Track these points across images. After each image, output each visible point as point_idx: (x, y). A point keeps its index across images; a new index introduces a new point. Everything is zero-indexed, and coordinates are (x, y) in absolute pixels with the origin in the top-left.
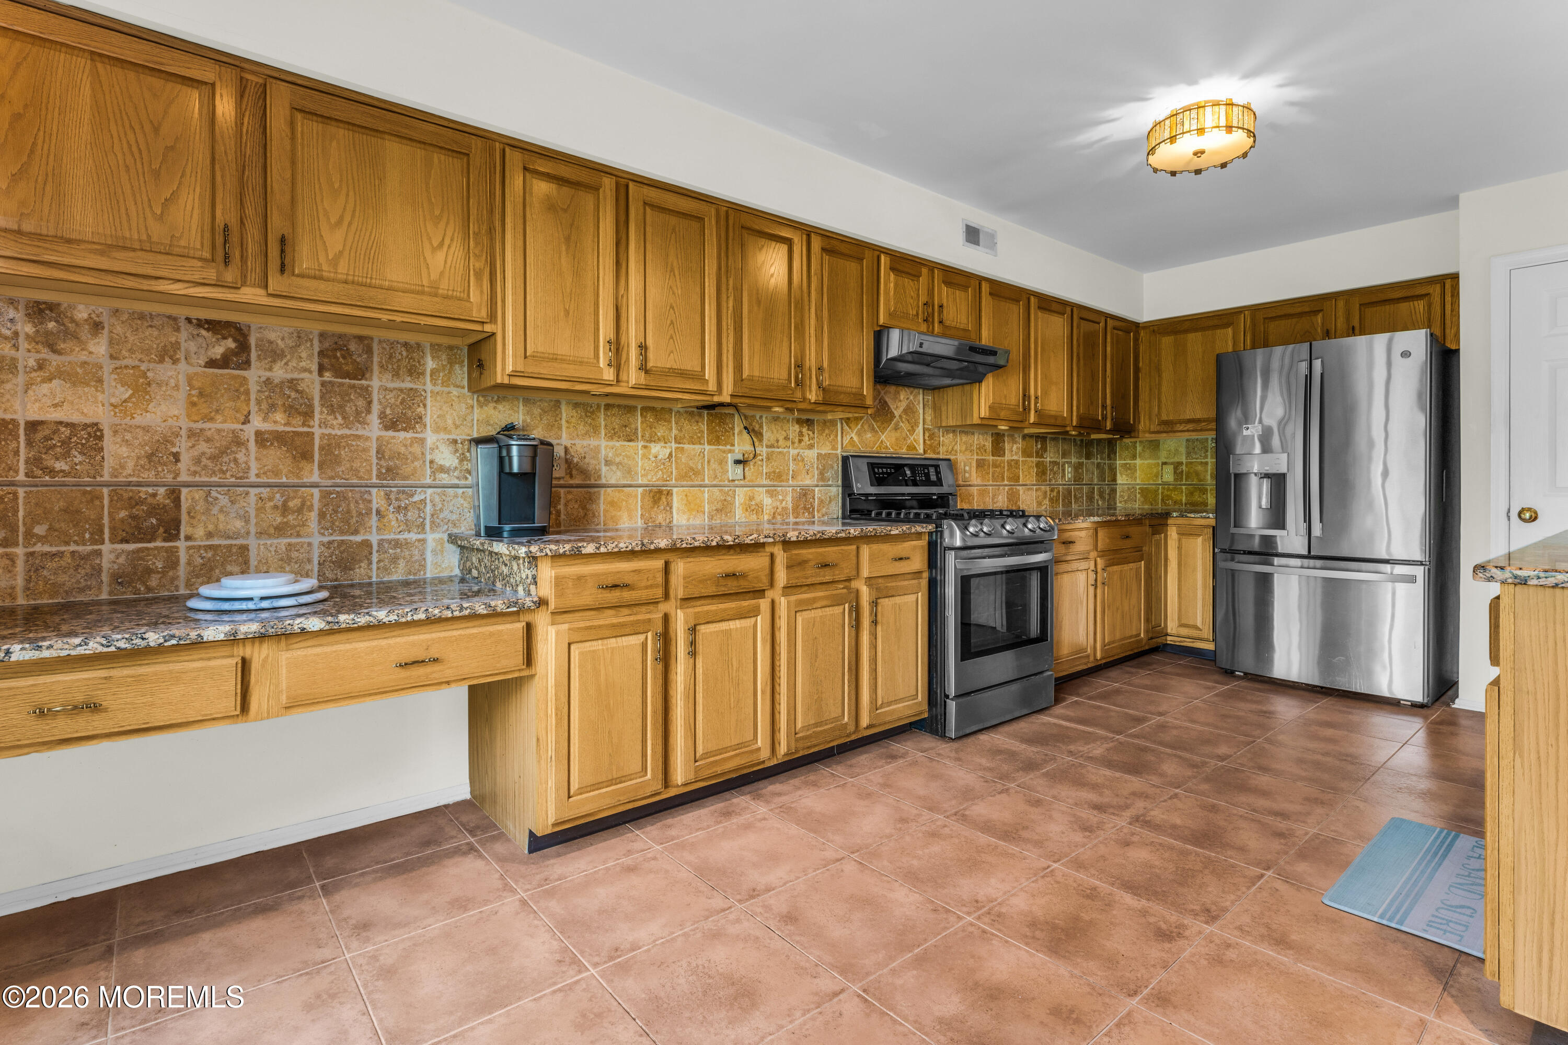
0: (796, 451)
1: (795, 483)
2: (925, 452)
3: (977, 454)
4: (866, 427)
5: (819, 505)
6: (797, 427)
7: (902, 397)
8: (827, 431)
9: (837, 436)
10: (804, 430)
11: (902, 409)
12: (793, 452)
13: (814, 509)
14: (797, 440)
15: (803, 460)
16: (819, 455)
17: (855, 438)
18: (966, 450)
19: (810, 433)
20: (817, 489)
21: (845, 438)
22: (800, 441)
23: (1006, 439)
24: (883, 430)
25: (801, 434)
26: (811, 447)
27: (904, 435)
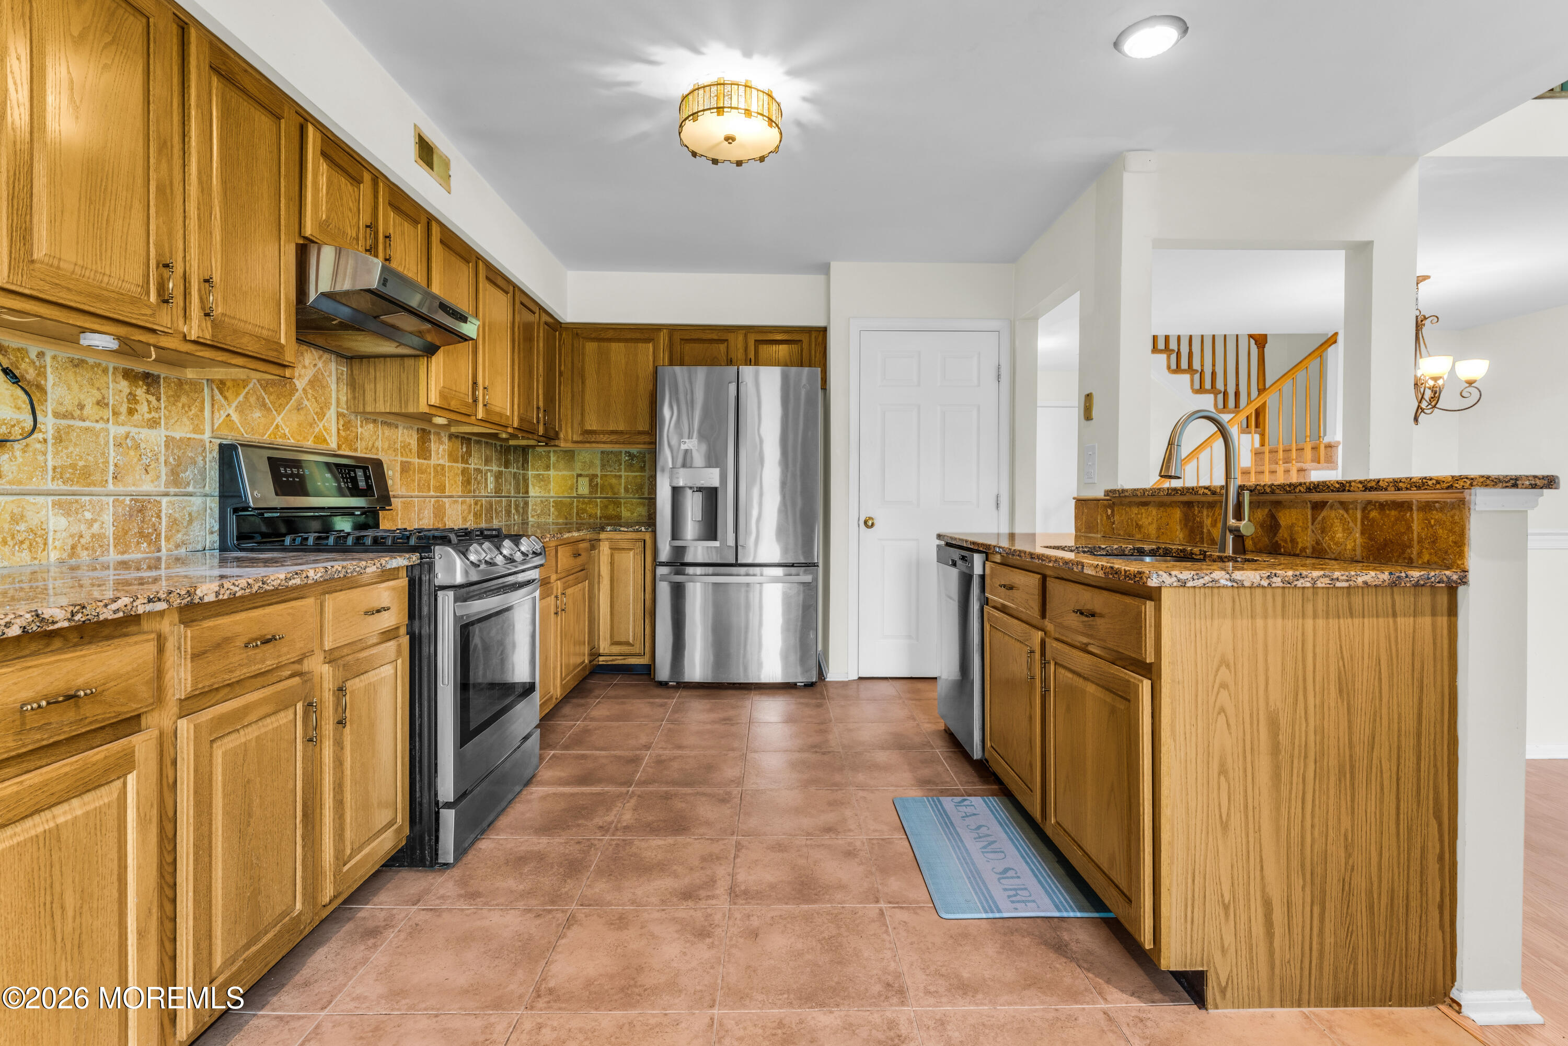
0: (122, 430)
1: (120, 488)
2: (339, 447)
3: (402, 456)
4: (252, 400)
5: (169, 528)
6: (124, 385)
7: (307, 362)
8: (184, 399)
9: (202, 410)
10: (140, 392)
11: (307, 379)
12: (115, 430)
13: (159, 535)
14: (124, 409)
15: (137, 447)
16: (169, 441)
17: (235, 417)
18: (389, 448)
19: (152, 399)
20: (165, 500)
21: (217, 415)
22: (131, 412)
23: (432, 437)
24: (280, 408)
25: (132, 398)
26: (153, 424)
27: (311, 420)
